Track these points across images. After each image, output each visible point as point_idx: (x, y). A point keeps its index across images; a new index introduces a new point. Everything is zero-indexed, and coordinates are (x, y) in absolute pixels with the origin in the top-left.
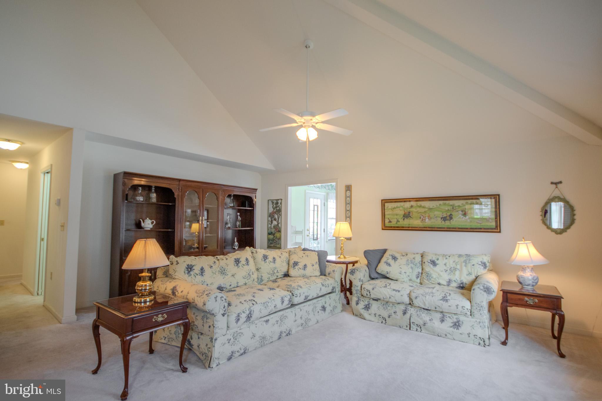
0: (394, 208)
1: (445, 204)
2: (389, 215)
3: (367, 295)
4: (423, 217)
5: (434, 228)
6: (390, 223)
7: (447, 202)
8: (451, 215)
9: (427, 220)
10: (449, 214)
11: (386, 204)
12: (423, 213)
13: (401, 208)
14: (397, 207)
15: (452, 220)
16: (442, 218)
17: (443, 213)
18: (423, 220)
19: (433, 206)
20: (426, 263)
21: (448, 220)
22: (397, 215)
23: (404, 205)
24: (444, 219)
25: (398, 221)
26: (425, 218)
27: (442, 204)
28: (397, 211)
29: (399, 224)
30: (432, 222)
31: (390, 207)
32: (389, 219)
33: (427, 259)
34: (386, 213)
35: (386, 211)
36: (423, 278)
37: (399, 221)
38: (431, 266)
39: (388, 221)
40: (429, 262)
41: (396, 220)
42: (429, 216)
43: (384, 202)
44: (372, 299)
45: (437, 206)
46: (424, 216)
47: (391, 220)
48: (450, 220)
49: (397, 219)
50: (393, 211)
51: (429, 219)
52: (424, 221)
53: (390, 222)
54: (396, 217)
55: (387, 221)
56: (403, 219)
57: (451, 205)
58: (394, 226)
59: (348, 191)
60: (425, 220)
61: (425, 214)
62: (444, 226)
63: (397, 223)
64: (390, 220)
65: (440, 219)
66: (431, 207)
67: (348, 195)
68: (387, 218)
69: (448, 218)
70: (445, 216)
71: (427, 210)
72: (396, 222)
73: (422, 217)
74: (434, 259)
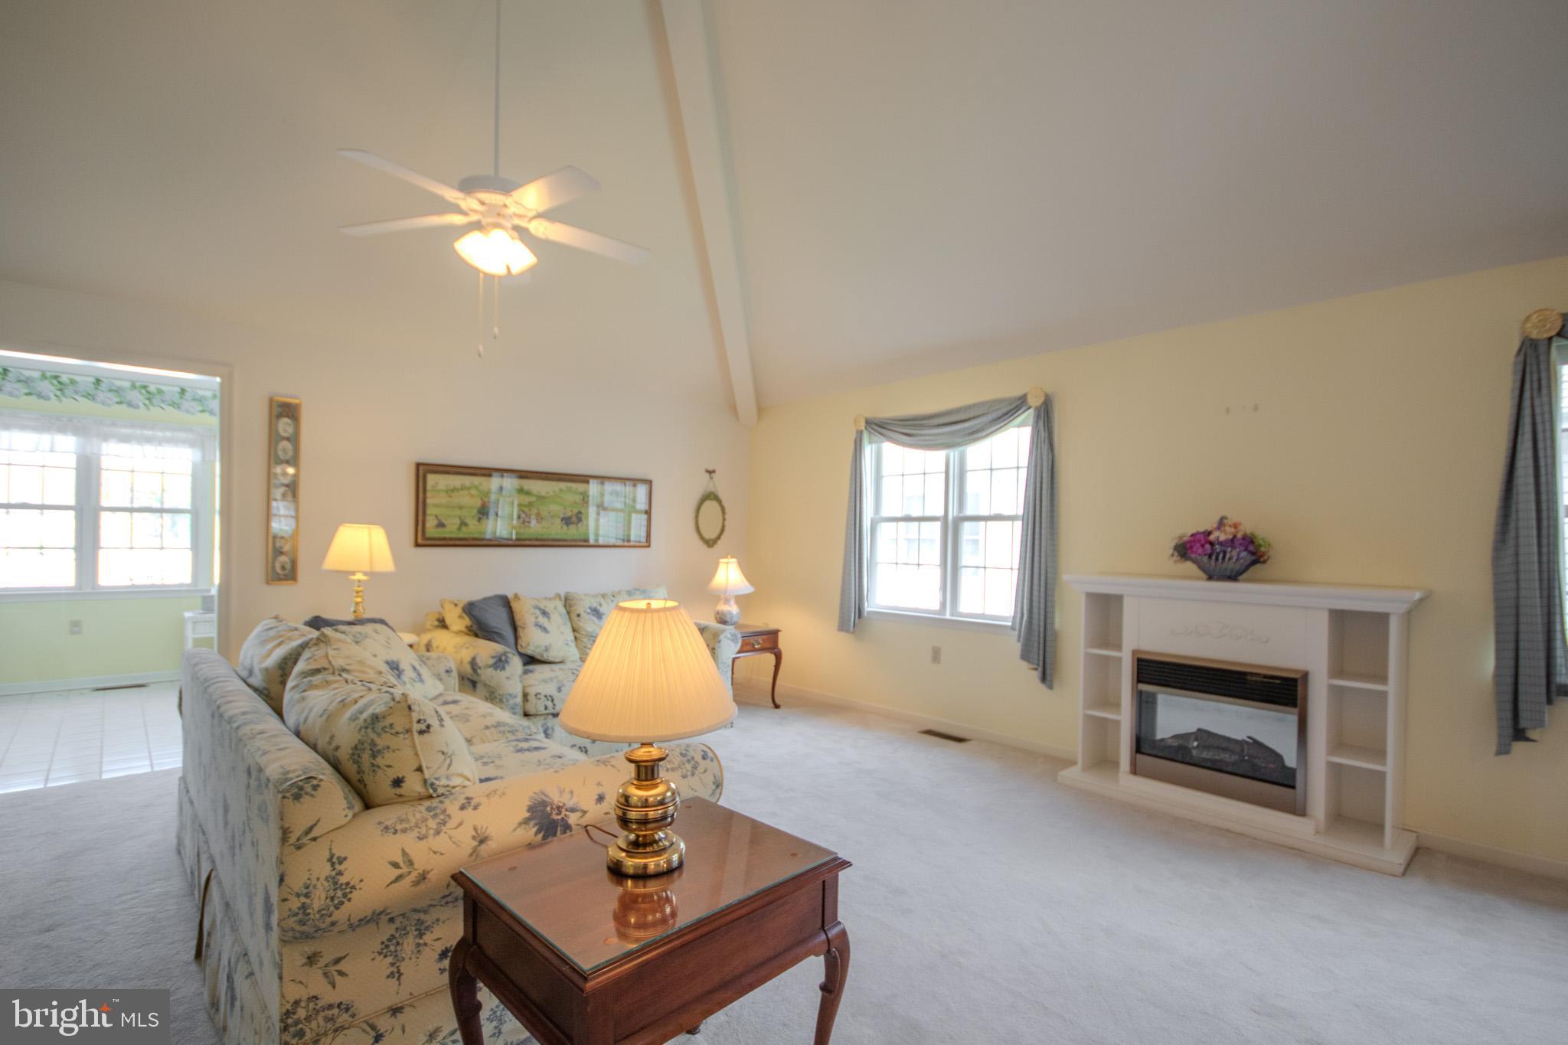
0: (454, 490)
1: (569, 490)
2: (436, 506)
3: (546, 708)
4: (526, 515)
5: (548, 540)
6: (440, 530)
7: (574, 486)
8: (580, 512)
9: (534, 522)
10: (576, 511)
11: (431, 479)
12: (525, 506)
13: (473, 492)
14: (463, 488)
15: (580, 525)
16: (563, 519)
17: (565, 508)
18: (524, 522)
19: (548, 493)
20: (583, 615)
21: (573, 523)
22: (461, 508)
23: (481, 484)
24: (567, 521)
25: (463, 524)
26: (530, 518)
27: (564, 489)
28: (464, 499)
29: (464, 533)
30: (544, 528)
31: (441, 486)
32: (436, 517)
33: (582, 607)
34: (429, 501)
35: (429, 494)
36: (585, 647)
37: (466, 525)
38: (595, 619)
39: (436, 522)
40: (588, 613)
41: (457, 521)
42: (538, 514)
43: (423, 471)
44: (551, 716)
45: (554, 492)
46: (528, 513)
47: (444, 521)
48: (577, 524)
49: (460, 518)
50: (450, 497)
51: (537, 519)
52: (527, 524)
53: (441, 525)
54: (458, 512)
55: (431, 523)
56: (477, 518)
57: (581, 494)
58: (453, 536)
59: (286, 420)
60: (529, 522)
61: (530, 510)
62: (565, 537)
63: (459, 529)
64: (439, 520)
65: (558, 521)
66: (543, 494)
67: (285, 431)
68: (431, 515)
69: (574, 519)
70: (569, 514)
71: (533, 499)
72: (456, 526)
73: (523, 515)
74: (595, 605)
